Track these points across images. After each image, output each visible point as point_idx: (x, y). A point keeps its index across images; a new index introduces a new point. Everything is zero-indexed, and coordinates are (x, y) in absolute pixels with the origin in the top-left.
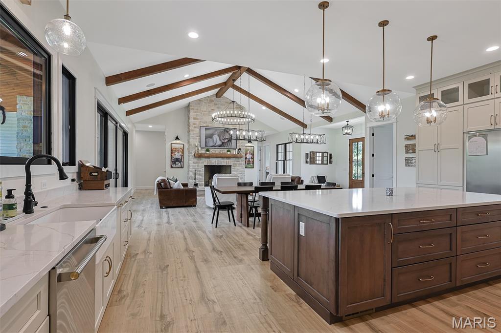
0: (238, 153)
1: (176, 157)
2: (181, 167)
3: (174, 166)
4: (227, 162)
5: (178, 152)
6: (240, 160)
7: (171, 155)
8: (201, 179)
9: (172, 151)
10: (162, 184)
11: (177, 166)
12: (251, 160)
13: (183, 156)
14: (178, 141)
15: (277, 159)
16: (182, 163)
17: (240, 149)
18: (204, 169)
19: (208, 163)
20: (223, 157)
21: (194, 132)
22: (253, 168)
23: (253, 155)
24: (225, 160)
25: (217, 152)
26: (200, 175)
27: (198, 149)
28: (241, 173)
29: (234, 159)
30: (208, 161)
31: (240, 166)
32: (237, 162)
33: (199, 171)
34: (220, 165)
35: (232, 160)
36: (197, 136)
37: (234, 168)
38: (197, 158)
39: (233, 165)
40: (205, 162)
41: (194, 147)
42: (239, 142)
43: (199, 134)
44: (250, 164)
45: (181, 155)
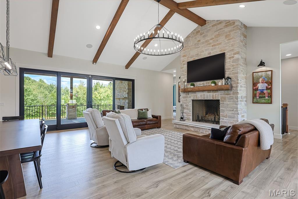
4: (213, 95)
8: (188, 113)
12: (265, 91)
18: (192, 103)
19: (194, 98)
20: (209, 91)
22: (271, 103)
23: (270, 83)
25: (201, 85)
26: (187, 109)
28: (232, 109)
29: (222, 91)
30: (194, 95)
31: (230, 100)
32: (227, 96)
33: (187, 105)
34: (206, 99)
35: (220, 93)
36: (185, 72)
37: (223, 103)
38: (186, 93)
39: (221, 99)
40: (192, 96)
41: (183, 83)
42: (229, 69)
43: (187, 70)
44: (265, 97)
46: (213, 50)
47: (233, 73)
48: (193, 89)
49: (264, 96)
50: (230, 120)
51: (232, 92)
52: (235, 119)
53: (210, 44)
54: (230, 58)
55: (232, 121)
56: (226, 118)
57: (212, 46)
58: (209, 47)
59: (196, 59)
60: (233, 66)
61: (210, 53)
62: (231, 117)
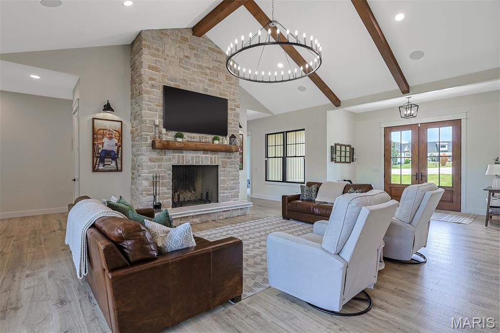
0: (230, 143)
1: (106, 147)
2: (117, 170)
3: (101, 167)
4: (211, 159)
5: (111, 138)
6: (233, 155)
7: (94, 144)
8: (166, 193)
9: (96, 135)
10: (128, 244)
11: (107, 168)
13: (121, 146)
14: (109, 115)
15: (267, 156)
16: (119, 161)
17: (233, 136)
18: (171, 172)
19: (178, 162)
20: (205, 151)
21: (152, 96)
22: (242, 169)
23: (242, 148)
24: (209, 156)
25: (196, 140)
26: (163, 185)
27: (160, 133)
28: (233, 178)
29: (224, 154)
30: (179, 156)
31: (232, 166)
32: (228, 160)
33: (163, 176)
35: (220, 156)
36: (158, 106)
37: (223, 170)
38: (157, 150)
39: (222, 164)
40: (173, 159)
41: (152, 127)
42: (231, 124)
43: (162, 102)
45: (116, 144)
46: (210, 87)
50: (232, 192)
52: (236, 190)
53: (206, 74)
54: (232, 109)
55: (233, 194)
56: (227, 191)
57: (210, 80)
58: (204, 79)
59: (182, 88)
60: (234, 121)
61: (206, 90)
62: (232, 188)
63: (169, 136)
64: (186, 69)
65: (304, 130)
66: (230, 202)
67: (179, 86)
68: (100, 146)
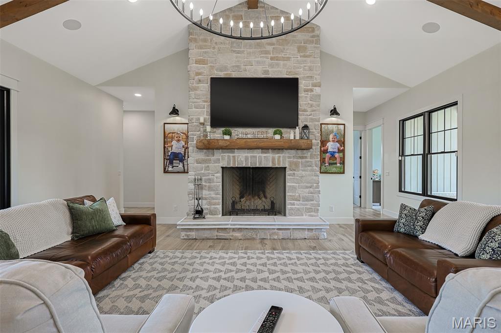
0: (301, 138)
1: (175, 150)
2: (184, 172)
3: (170, 169)
4: (273, 159)
5: (178, 141)
6: (308, 154)
7: (164, 147)
8: (213, 198)
9: (167, 138)
12: (337, 155)
13: (187, 148)
14: (177, 119)
15: (402, 153)
16: (185, 163)
17: (306, 127)
18: (220, 175)
19: (229, 163)
20: (265, 149)
21: (198, 92)
22: (344, 173)
23: (342, 143)
24: (270, 155)
25: (249, 136)
27: (205, 131)
28: (309, 185)
29: (293, 151)
30: (229, 157)
31: (306, 168)
32: (300, 160)
33: (210, 179)
34: (258, 166)
35: (287, 155)
36: (205, 102)
37: (294, 174)
38: (205, 151)
39: (290, 166)
40: (222, 159)
41: (197, 126)
42: (305, 111)
43: (209, 96)
44: (336, 164)
45: (183, 147)
46: (273, 67)
47: (312, 119)
48: (233, 144)
49: (335, 161)
50: (306, 205)
51: (309, 154)
52: (314, 202)
53: (267, 52)
54: (306, 91)
55: (308, 207)
56: (298, 202)
57: (272, 59)
58: (265, 59)
59: (234, 76)
60: (312, 106)
61: (267, 72)
62: (307, 199)
63: (218, 134)
64: (238, 52)
65: (455, 104)
66: (304, 217)
67: (230, 74)
68: (170, 149)
